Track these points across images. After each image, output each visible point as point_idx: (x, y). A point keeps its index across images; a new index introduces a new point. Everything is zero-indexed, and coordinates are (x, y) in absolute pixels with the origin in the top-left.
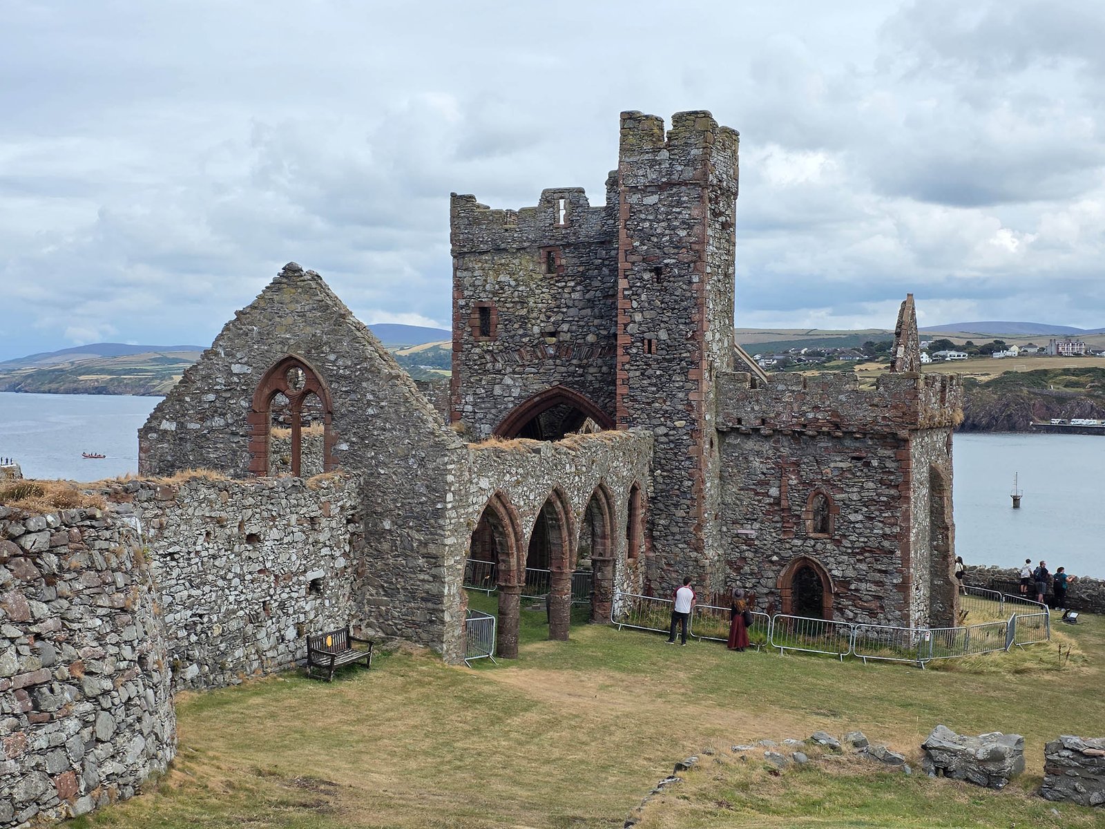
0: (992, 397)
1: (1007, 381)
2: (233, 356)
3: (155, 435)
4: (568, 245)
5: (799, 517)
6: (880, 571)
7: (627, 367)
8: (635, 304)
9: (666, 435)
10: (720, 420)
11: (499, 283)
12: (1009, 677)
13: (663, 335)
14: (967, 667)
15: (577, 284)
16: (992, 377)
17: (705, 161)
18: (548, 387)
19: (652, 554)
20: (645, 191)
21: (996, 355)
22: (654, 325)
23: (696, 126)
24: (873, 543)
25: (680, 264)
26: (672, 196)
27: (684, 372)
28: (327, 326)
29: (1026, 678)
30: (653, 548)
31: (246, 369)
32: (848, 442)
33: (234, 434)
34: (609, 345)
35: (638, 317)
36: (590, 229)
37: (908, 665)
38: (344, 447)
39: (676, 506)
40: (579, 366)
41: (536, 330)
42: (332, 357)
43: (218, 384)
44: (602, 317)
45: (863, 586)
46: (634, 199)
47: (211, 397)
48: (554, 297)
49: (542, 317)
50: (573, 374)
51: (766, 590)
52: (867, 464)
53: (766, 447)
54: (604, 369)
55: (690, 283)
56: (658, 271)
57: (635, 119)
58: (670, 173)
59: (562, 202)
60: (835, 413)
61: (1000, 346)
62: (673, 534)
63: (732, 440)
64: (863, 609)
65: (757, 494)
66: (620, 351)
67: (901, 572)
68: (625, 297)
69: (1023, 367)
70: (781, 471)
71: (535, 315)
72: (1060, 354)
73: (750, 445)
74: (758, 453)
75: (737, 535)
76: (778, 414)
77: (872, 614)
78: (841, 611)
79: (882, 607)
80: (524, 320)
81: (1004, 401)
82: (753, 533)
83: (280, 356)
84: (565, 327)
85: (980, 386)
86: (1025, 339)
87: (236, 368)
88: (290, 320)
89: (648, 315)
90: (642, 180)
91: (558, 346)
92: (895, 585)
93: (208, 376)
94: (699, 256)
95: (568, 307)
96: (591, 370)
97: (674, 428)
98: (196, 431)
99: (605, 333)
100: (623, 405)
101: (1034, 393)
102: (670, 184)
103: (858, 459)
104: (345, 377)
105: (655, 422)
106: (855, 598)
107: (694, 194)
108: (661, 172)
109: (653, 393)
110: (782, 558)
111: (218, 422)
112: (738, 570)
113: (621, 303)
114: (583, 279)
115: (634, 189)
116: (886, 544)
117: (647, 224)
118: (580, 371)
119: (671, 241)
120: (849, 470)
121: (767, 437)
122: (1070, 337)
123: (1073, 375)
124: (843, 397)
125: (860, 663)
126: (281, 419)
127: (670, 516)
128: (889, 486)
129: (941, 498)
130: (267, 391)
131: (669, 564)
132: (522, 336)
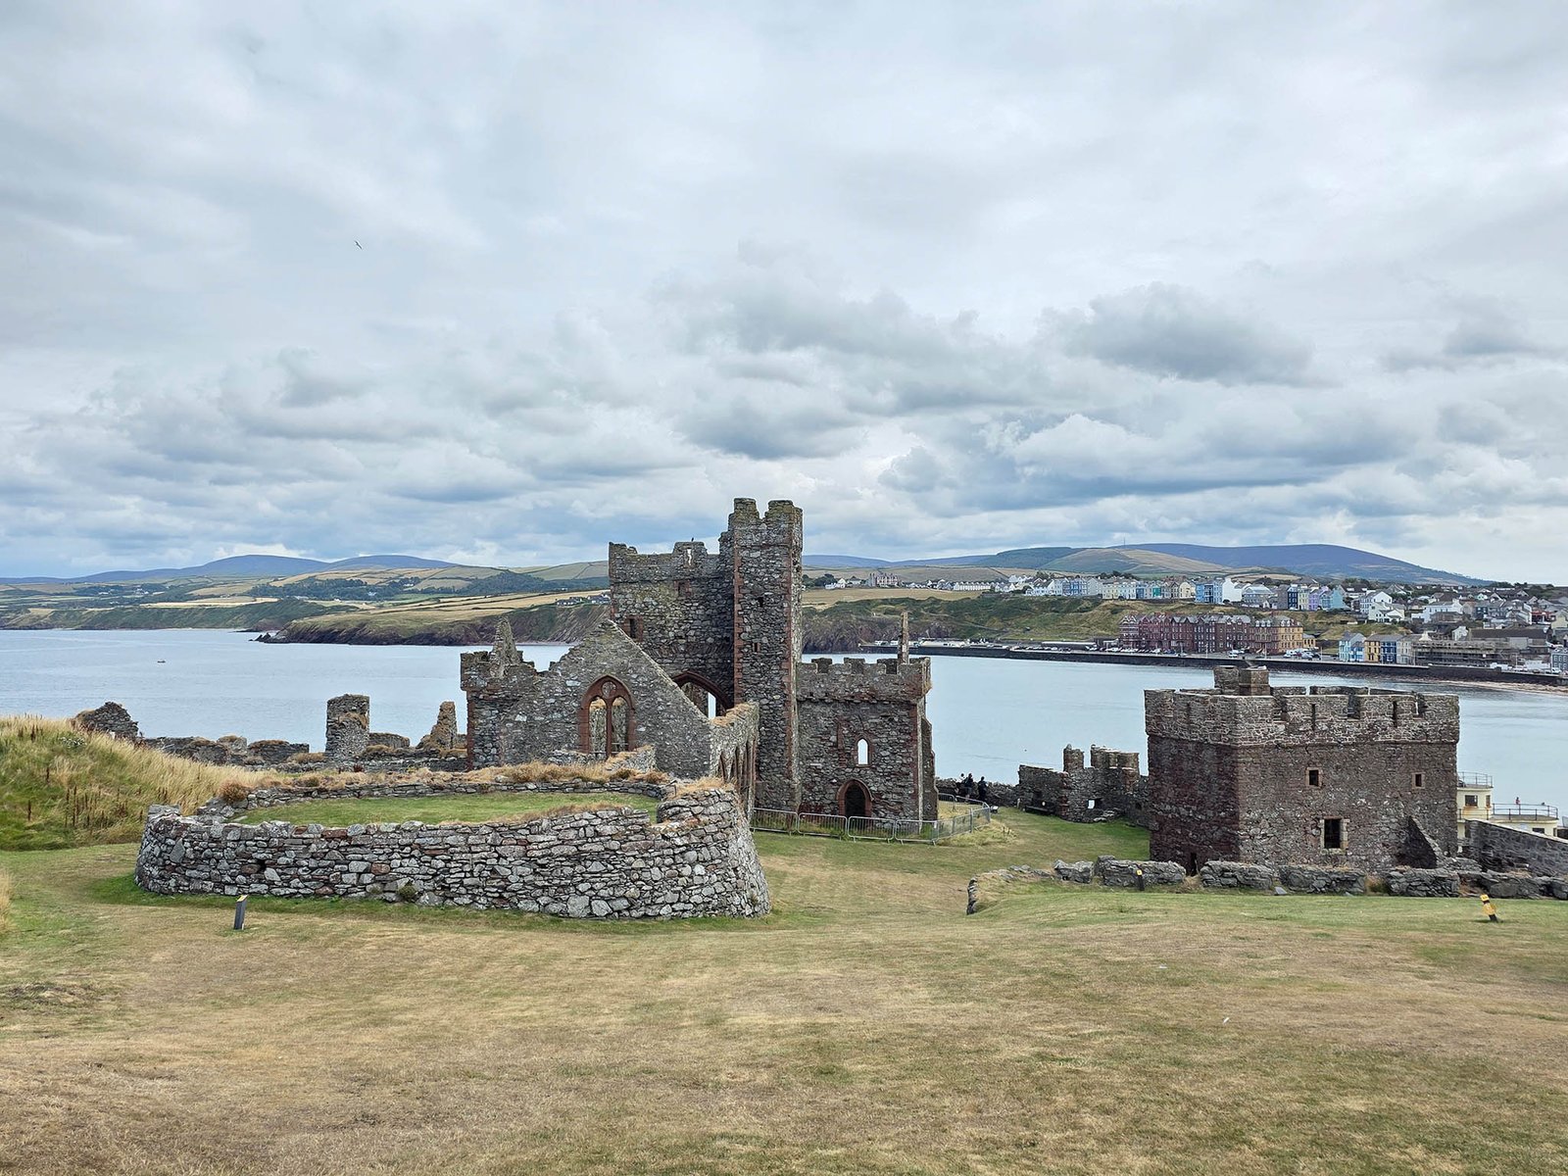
0: (828, 623)
1: (839, 610)
2: (568, 675)
3: (511, 725)
4: (694, 579)
5: (849, 754)
6: (900, 786)
7: (741, 660)
8: (746, 621)
9: (767, 704)
10: (799, 693)
11: (644, 603)
12: (980, 847)
13: (765, 640)
14: (955, 843)
15: (700, 605)
16: (827, 606)
17: (790, 531)
18: (680, 672)
19: (759, 782)
20: (751, 548)
21: (828, 587)
22: (759, 634)
23: (785, 510)
24: (896, 769)
25: (775, 595)
26: (768, 552)
27: (779, 664)
28: (631, 658)
29: (989, 847)
30: (759, 778)
31: (577, 684)
32: (879, 707)
33: (567, 723)
34: (727, 644)
35: (748, 629)
36: (709, 569)
37: (925, 843)
38: (643, 729)
39: (774, 750)
40: (702, 658)
41: (671, 634)
42: (635, 676)
43: (557, 692)
44: (717, 626)
45: (890, 796)
46: (745, 553)
47: (552, 701)
48: (683, 612)
49: (676, 626)
50: (698, 664)
51: (829, 802)
52: (891, 720)
53: (828, 710)
54: (720, 660)
55: (782, 607)
56: (761, 600)
57: (744, 503)
58: (767, 539)
59: (689, 551)
60: (872, 689)
61: (829, 579)
62: (773, 768)
63: (806, 706)
64: (890, 810)
65: (822, 740)
66: (736, 651)
67: (913, 786)
68: (739, 615)
69: (850, 597)
70: (837, 726)
71: (670, 624)
72: (878, 586)
73: (818, 709)
74: (823, 714)
75: (810, 767)
76: (836, 690)
77: (896, 813)
78: (877, 814)
79: (902, 809)
80: (662, 628)
81: (838, 627)
82: (820, 766)
83: (600, 676)
84: (692, 633)
85: (819, 614)
86: (848, 570)
87: (569, 683)
88: (606, 654)
89: (754, 627)
90: (750, 542)
91: (687, 645)
92: (910, 795)
93: (550, 688)
94: (788, 591)
95: (694, 620)
96: (710, 661)
97: (773, 700)
98: (541, 721)
99: (720, 636)
100: (739, 686)
101: (861, 620)
102: (768, 545)
103: (886, 717)
104: (643, 688)
105: (759, 696)
106: (886, 803)
107: (783, 552)
108: (761, 537)
109: (759, 677)
110: (839, 781)
111: (557, 716)
112: (810, 789)
113: (736, 620)
114: (704, 601)
115: (744, 548)
116: (904, 769)
117: (753, 570)
118: (703, 662)
119: (769, 580)
120: (881, 724)
121: (828, 704)
122: (881, 568)
123: (891, 604)
124: (876, 679)
125: (898, 844)
126: (481, 697)
127: (771, 757)
128: (905, 734)
129: (928, 739)
130: (590, 697)
131: (770, 788)
132: (661, 639)
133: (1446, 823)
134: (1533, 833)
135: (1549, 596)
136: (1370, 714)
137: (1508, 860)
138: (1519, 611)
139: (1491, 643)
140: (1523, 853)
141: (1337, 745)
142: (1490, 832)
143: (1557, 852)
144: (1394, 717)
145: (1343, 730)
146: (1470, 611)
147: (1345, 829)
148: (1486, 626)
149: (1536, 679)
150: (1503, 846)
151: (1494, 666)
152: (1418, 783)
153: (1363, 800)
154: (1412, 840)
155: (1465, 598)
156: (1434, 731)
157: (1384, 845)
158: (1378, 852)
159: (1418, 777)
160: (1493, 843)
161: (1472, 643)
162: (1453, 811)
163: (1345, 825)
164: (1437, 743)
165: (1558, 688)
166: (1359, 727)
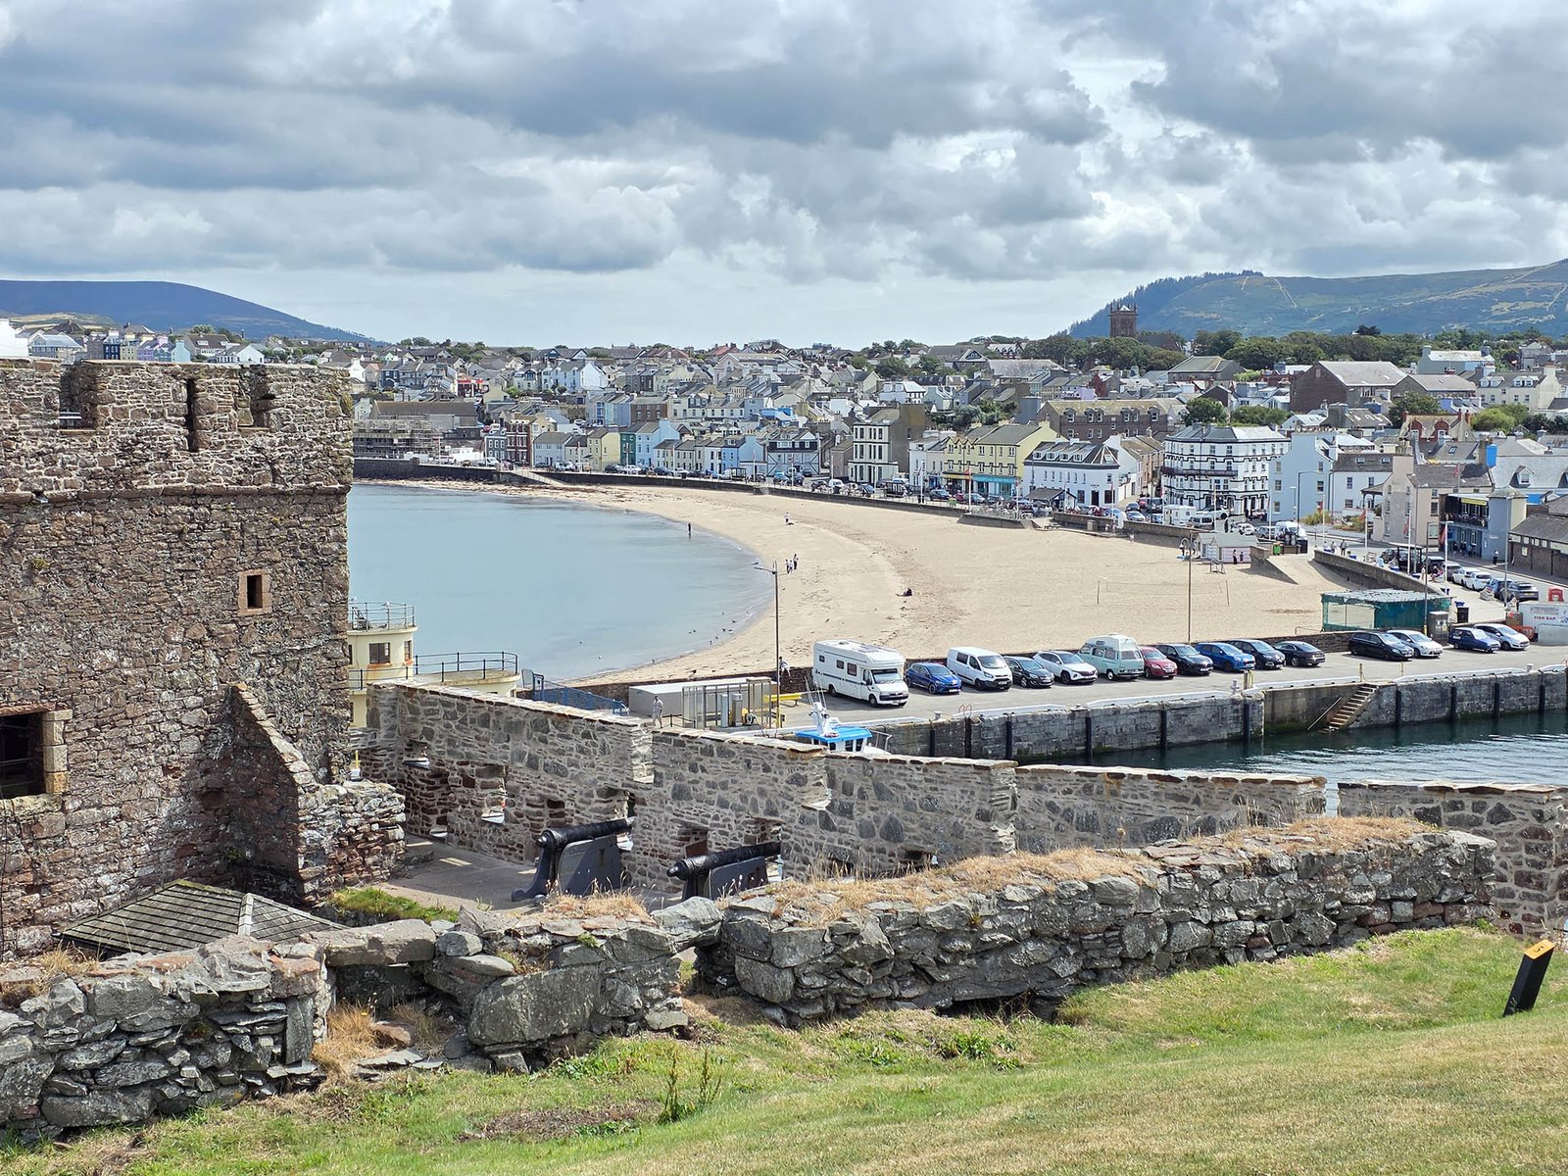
133: (322, 697)
134: (518, 702)
135: (478, 359)
136: (124, 412)
137: (462, 773)
138: (441, 378)
139: (406, 424)
140: (496, 752)
141: (30, 502)
142: (422, 709)
143: (569, 744)
144: (190, 422)
145: (47, 456)
146: (375, 377)
147: (58, 738)
148: (397, 398)
149: (465, 473)
150: (451, 742)
151: (409, 456)
152: (254, 600)
153: (110, 655)
154: (238, 750)
155: (368, 359)
156: (292, 460)
157: (166, 770)
158: (152, 790)
159: (254, 583)
160: (429, 734)
161: (378, 424)
162: (338, 666)
163: (58, 727)
164: (298, 493)
165: (495, 486)
166: (94, 448)
